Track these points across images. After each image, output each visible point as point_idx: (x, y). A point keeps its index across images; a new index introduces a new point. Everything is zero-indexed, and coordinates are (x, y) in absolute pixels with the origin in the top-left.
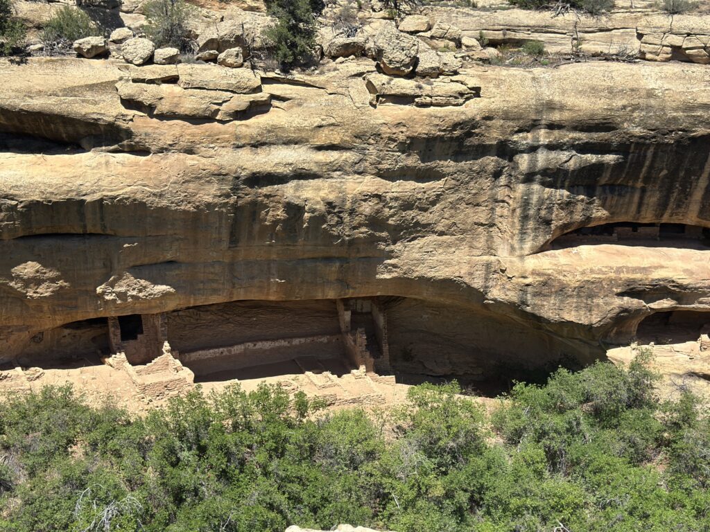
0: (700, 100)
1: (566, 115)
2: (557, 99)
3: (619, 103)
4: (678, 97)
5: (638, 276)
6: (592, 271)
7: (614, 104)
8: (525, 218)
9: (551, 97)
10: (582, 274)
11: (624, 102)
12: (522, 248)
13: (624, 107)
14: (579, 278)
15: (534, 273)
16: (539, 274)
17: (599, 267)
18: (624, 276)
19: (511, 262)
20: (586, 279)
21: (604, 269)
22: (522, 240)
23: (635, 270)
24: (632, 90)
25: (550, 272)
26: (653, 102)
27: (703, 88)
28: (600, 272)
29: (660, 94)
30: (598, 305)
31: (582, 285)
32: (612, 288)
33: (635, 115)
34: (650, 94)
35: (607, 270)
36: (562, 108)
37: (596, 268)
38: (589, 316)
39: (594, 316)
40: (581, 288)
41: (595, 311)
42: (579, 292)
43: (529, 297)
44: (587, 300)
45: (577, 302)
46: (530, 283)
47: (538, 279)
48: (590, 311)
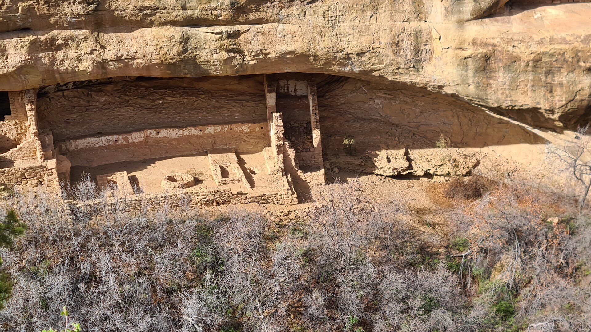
6: (552, 40)
10: (539, 43)
12: (459, 12)
14: (535, 48)
15: (476, 43)
16: (482, 45)
17: (563, 35)
19: (446, 29)
20: (543, 50)
21: (568, 38)
25: (495, 41)
28: (564, 41)
30: (561, 85)
31: (538, 58)
32: (578, 61)
35: (572, 38)
37: (558, 36)
38: (550, 99)
39: (557, 98)
40: (537, 62)
41: (558, 92)
42: (535, 66)
43: (470, 73)
44: (546, 77)
45: (533, 80)
46: (470, 57)
47: (480, 51)
48: (551, 91)
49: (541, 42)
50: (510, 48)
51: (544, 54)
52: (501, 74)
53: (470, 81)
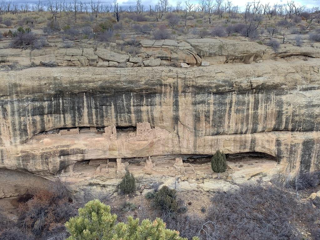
0: (74, 80)
1: (22, 88)
2: (17, 82)
3: (43, 82)
4: (66, 79)
5: (65, 148)
6: (46, 148)
7: (41, 83)
8: (15, 130)
9: (15, 82)
11: (45, 82)
12: (15, 142)
13: (45, 84)
14: (41, 151)
15: (22, 152)
16: (24, 152)
17: (50, 146)
18: (59, 149)
19: (11, 148)
20: (43, 152)
22: (15, 139)
23: (64, 146)
24: (48, 77)
25: (28, 151)
26: (56, 81)
27: (76, 75)
28: (50, 148)
29: (59, 78)
30: (51, 162)
31: (42, 154)
32: (55, 154)
33: (51, 86)
34: (55, 79)
35: (52, 147)
36: (20, 86)
37: (48, 147)
38: (48, 167)
39: (50, 166)
40: (42, 156)
41: (50, 164)
42: (41, 157)
43: (21, 162)
44: (46, 160)
45: (42, 162)
46: (20, 156)
47: (23, 154)
48: (48, 164)
49: (43, 149)
50: (33, 152)
51: (44, 153)
52: (31, 161)
53: (21, 164)
